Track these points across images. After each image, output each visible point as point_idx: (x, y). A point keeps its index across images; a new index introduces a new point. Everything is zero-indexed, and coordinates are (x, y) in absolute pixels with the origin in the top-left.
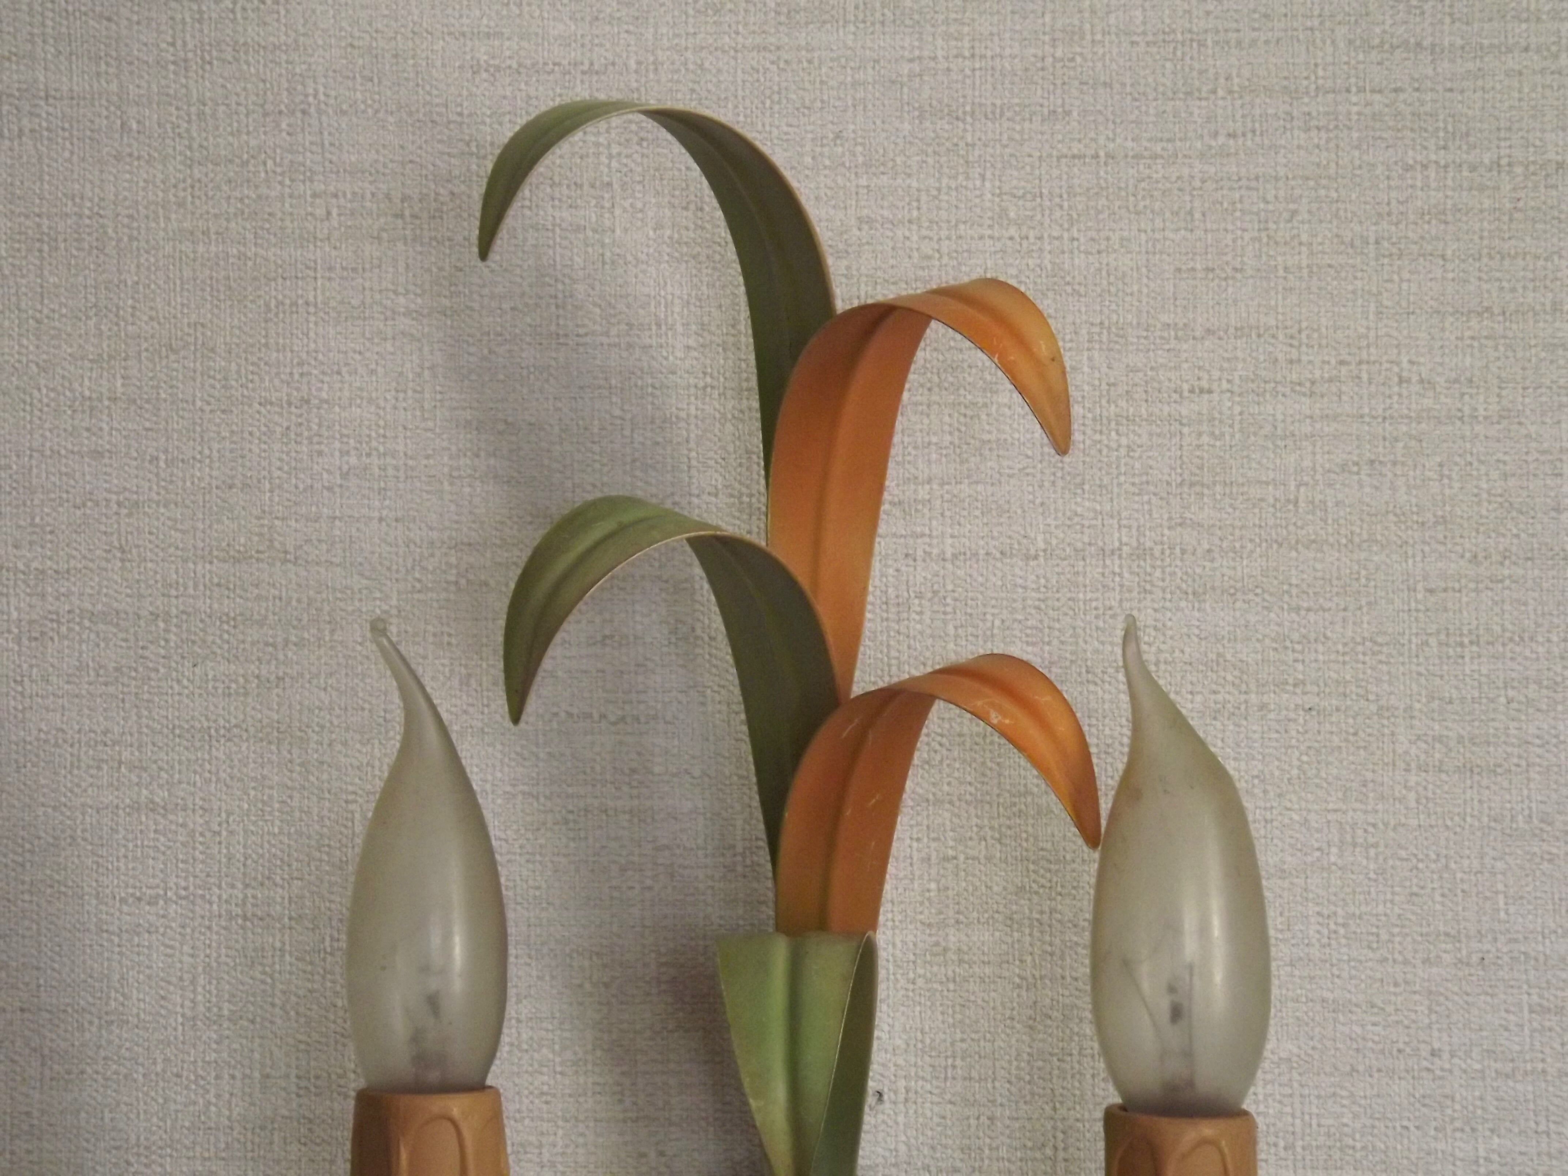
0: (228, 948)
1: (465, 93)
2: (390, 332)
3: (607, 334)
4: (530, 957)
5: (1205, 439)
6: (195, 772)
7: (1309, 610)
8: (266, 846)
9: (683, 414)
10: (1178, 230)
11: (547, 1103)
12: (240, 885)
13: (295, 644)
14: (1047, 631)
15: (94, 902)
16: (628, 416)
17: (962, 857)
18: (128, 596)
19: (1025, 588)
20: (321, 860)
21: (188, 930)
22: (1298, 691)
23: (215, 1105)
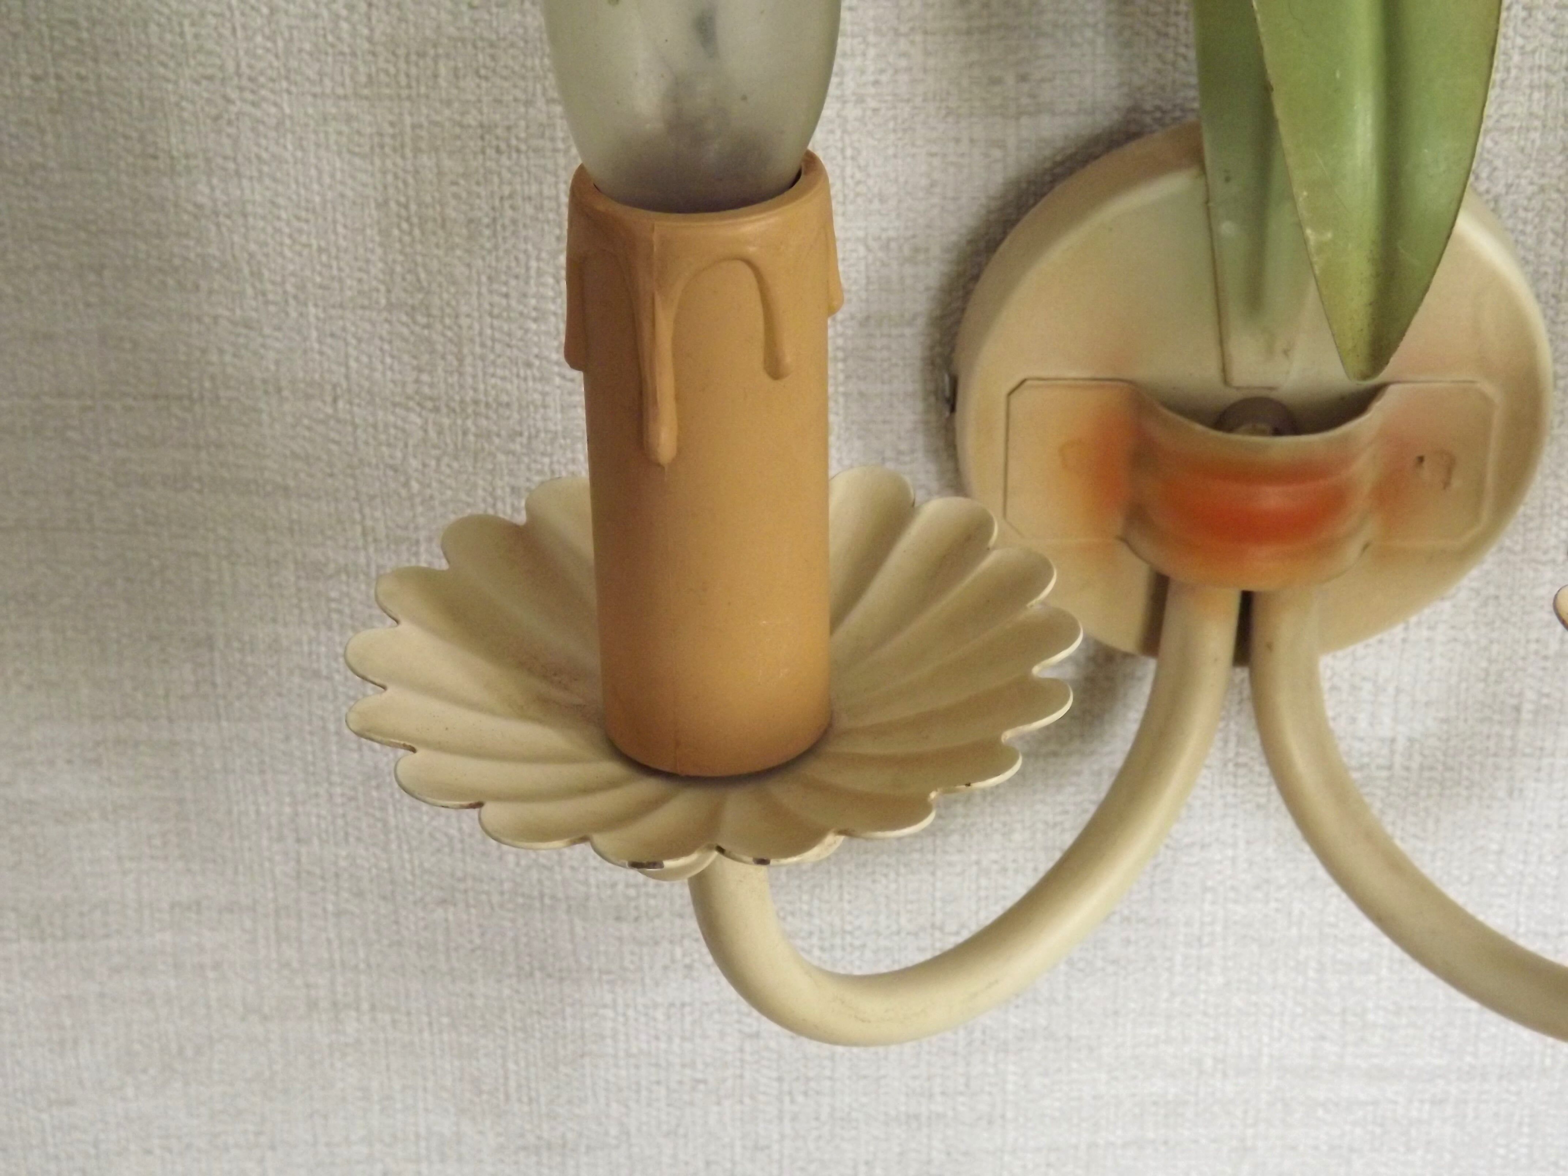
23: (347, 19)
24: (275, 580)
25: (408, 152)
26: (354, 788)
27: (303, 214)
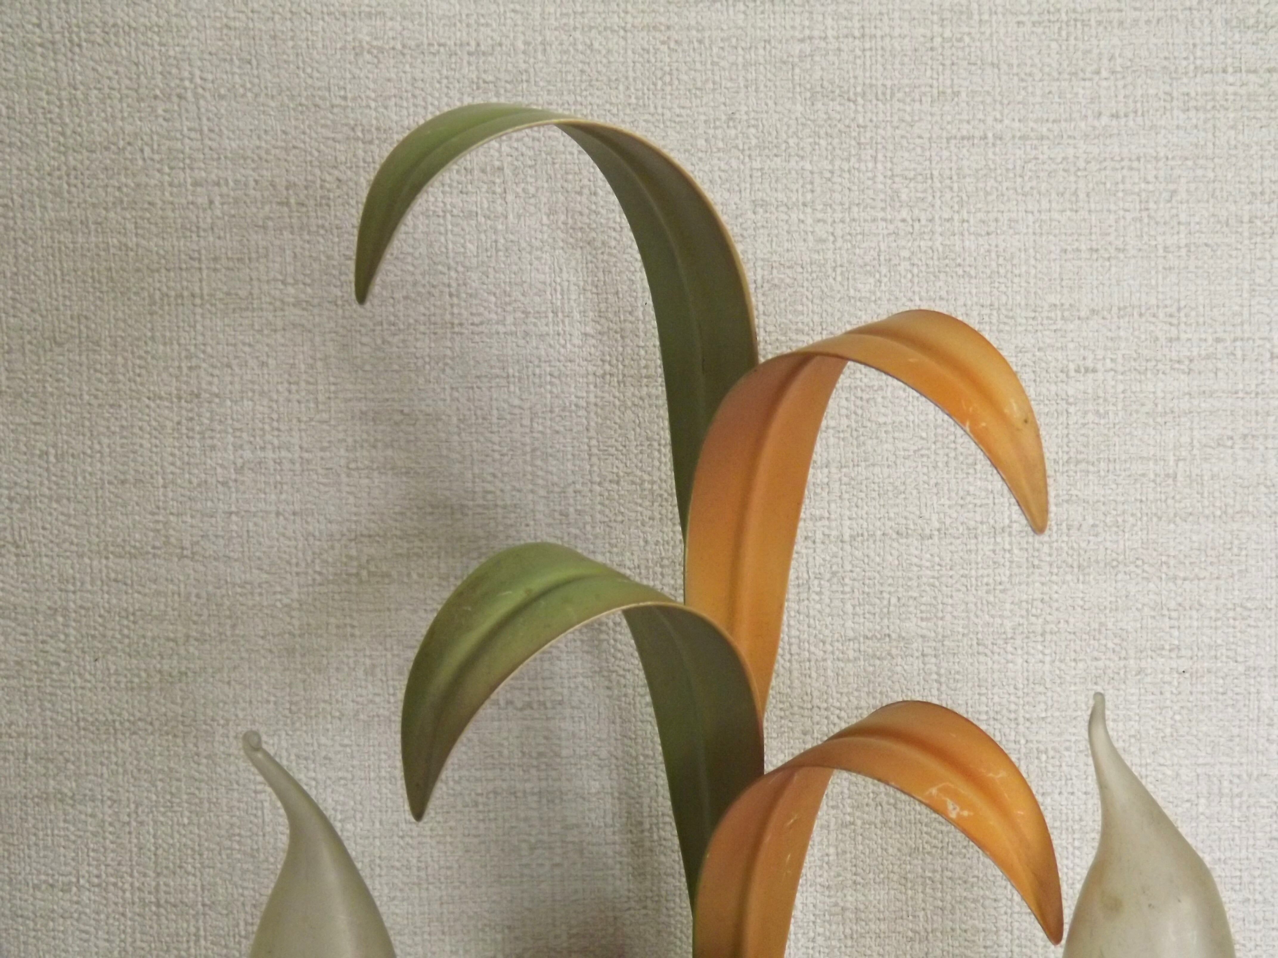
0: (143, 933)
1: (348, 75)
2: (279, 323)
3: (502, 322)
4: (443, 933)
5: (1091, 417)
6: (102, 764)
7: (1185, 579)
8: (177, 836)
9: (583, 403)
10: (1064, 211)
12: (152, 874)
13: (196, 640)
14: (940, 607)
16: (527, 405)
17: (859, 822)
18: (24, 590)
19: (920, 566)
20: (232, 849)
21: (103, 916)
22: (1173, 655)
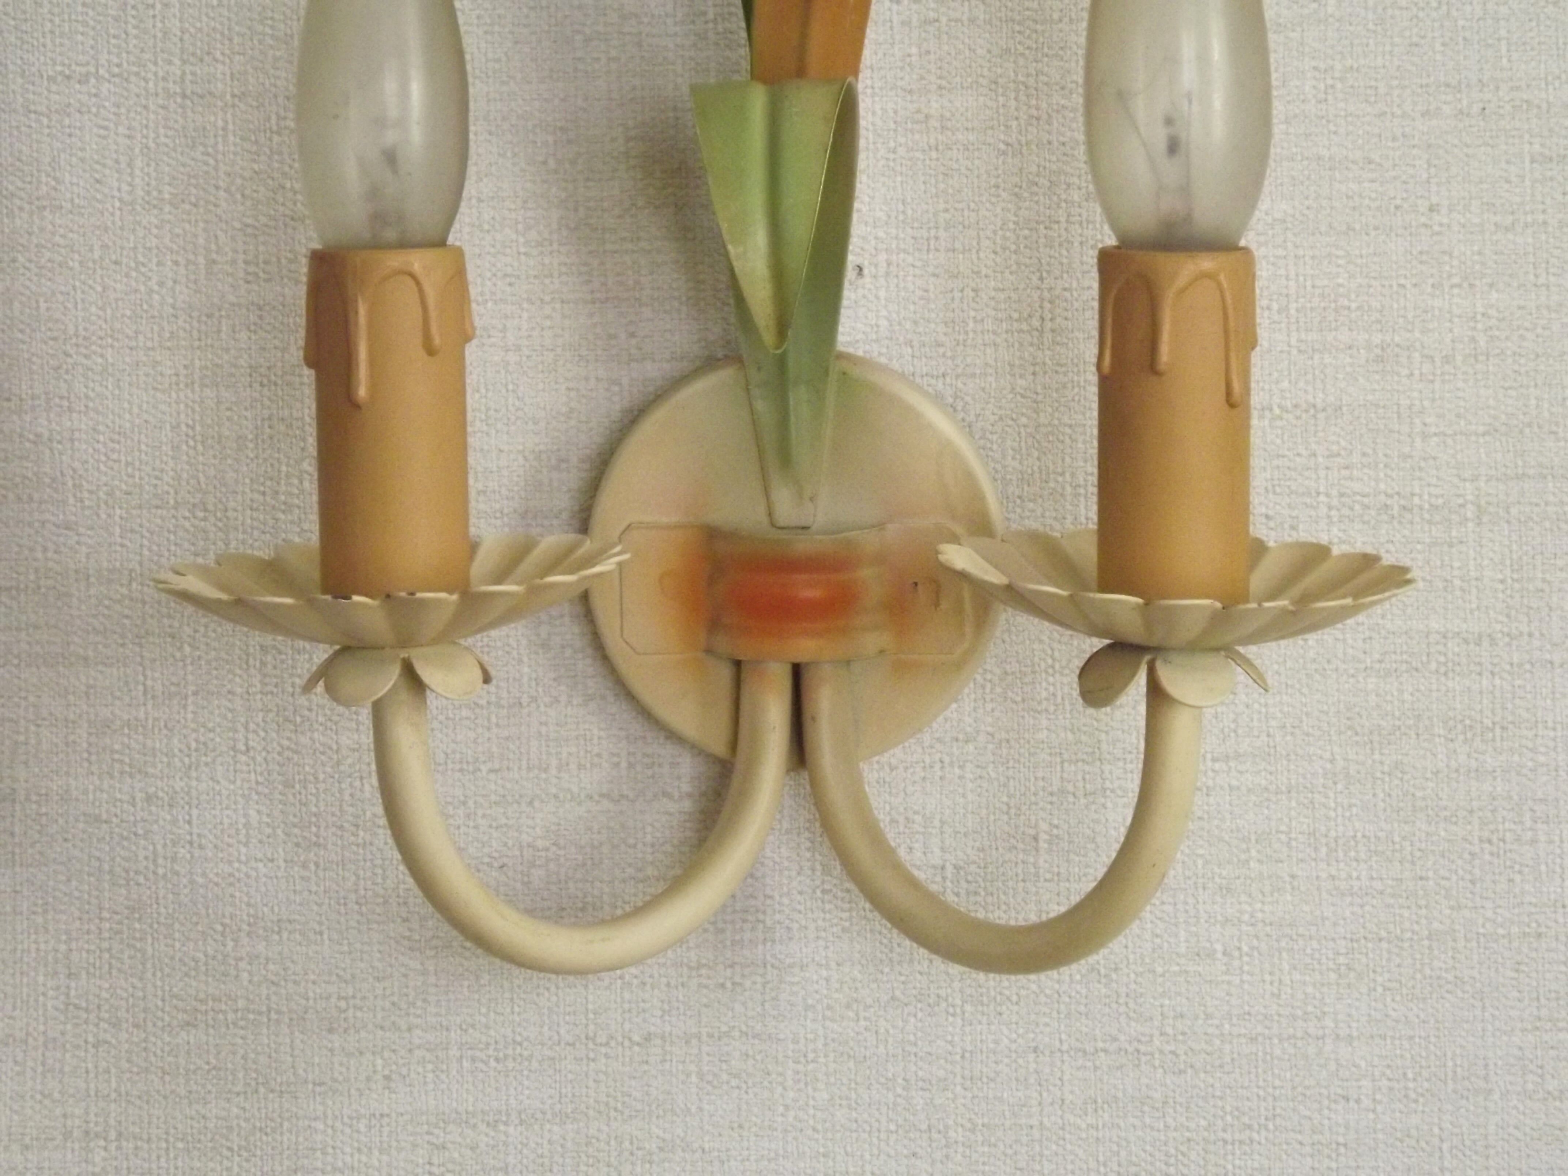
0: (166, 127)
4: (490, 133)
8: (204, 19)
11: (510, 284)
12: (177, 62)
15: (20, 81)
17: (944, 20)
20: (264, 34)
21: (123, 110)
23: (158, 293)
24: (71, 738)
25: (197, 389)
26: (120, 923)
27: (116, 437)
